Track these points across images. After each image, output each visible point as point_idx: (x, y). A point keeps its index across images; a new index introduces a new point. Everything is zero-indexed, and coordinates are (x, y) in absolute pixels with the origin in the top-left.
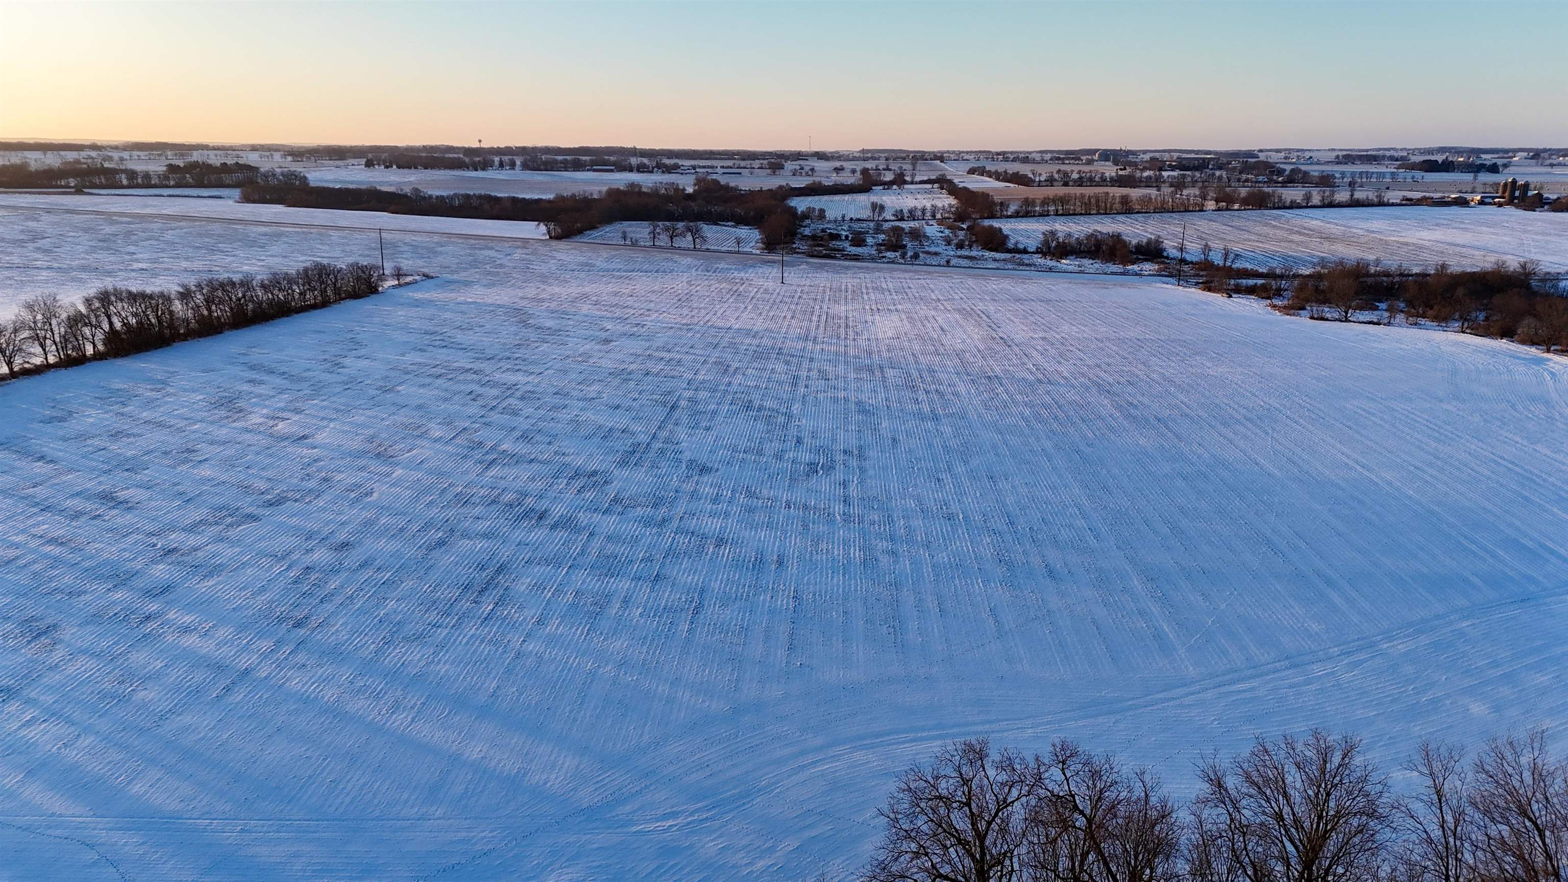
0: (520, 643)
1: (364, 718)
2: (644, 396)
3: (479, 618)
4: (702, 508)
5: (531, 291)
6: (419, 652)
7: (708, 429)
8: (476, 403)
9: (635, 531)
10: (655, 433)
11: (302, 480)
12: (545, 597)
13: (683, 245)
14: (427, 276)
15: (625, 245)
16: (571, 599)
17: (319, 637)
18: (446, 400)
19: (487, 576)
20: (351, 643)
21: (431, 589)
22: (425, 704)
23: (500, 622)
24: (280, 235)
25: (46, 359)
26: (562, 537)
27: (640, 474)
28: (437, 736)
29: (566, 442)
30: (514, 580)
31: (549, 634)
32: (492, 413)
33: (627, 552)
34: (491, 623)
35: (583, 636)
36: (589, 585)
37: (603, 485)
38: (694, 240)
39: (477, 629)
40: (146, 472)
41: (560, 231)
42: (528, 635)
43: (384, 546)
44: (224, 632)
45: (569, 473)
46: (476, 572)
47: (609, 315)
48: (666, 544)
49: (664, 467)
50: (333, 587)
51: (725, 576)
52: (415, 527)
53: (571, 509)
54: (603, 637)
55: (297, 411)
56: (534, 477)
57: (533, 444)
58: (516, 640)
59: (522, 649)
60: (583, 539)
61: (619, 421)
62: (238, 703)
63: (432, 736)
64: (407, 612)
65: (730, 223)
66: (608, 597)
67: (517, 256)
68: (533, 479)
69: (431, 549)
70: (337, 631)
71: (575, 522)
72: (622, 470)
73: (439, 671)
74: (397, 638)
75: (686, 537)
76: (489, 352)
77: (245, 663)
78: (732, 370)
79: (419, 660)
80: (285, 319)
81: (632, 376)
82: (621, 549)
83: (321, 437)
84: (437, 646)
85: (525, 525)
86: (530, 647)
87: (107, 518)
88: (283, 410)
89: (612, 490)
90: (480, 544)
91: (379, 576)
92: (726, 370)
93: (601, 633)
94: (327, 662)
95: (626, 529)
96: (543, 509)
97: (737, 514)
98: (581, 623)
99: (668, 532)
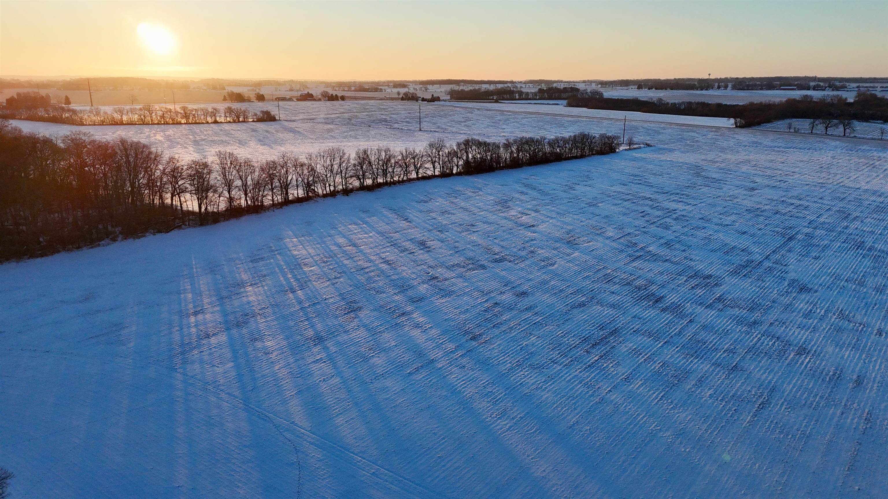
0: (607, 391)
1: (481, 416)
2: (769, 227)
3: (585, 364)
4: (793, 320)
5: (711, 156)
6: (536, 377)
7: (816, 258)
8: (643, 219)
9: (728, 326)
10: (769, 255)
11: (519, 250)
12: (638, 361)
13: (835, 133)
14: (648, 145)
15: (789, 132)
16: (657, 368)
17: (481, 350)
18: (625, 214)
19: (603, 335)
20: (497, 359)
21: (562, 334)
22: (522, 418)
23: (599, 371)
24: (577, 122)
25: (434, 172)
26: (668, 318)
27: (746, 283)
28: (519, 447)
29: (696, 252)
30: (620, 342)
31: (630, 391)
32: (652, 226)
33: (715, 341)
34: (592, 370)
35: (657, 400)
36: (675, 360)
37: (713, 286)
38: (845, 130)
39: (580, 372)
40: (447, 233)
41: (744, 123)
42: (615, 387)
43: (547, 299)
44: (434, 332)
45: (690, 273)
46: (596, 330)
47: (761, 173)
48: (751, 341)
49: (768, 282)
50: (504, 319)
51: (799, 382)
52: (570, 291)
53: (682, 299)
54: (672, 406)
55: (536, 211)
56: (664, 272)
57: (671, 250)
58: (605, 387)
59: (607, 397)
60: (683, 323)
61: (744, 242)
62: (418, 381)
63: (516, 446)
64: (540, 347)
65: (879, 121)
66: (688, 373)
67: (709, 136)
68: (662, 273)
69: (573, 307)
70: (493, 348)
71: (681, 309)
72: (732, 278)
73: (542, 396)
74: (526, 364)
75: (771, 340)
76: (666, 189)
77: (434, 355)
78: (852, 217)
79: (533, 384)
80: (557, 163)
81: (763, 213)
82: (711, 338)
83: (542, 227)
84: (549, 377)
85: (643, 304)
86: (613, 397)
87: (416, 254)
88: (529, 209)
89: (718, 292)
90: (608, 311)
91: (534, 318)
92: (847, 217)
93: (672, 402)
94: (477, 368)
95: (721, 322)
96: (662, 295)
97: (825, 331)
98: (658, 389)
99: (756, 333)
